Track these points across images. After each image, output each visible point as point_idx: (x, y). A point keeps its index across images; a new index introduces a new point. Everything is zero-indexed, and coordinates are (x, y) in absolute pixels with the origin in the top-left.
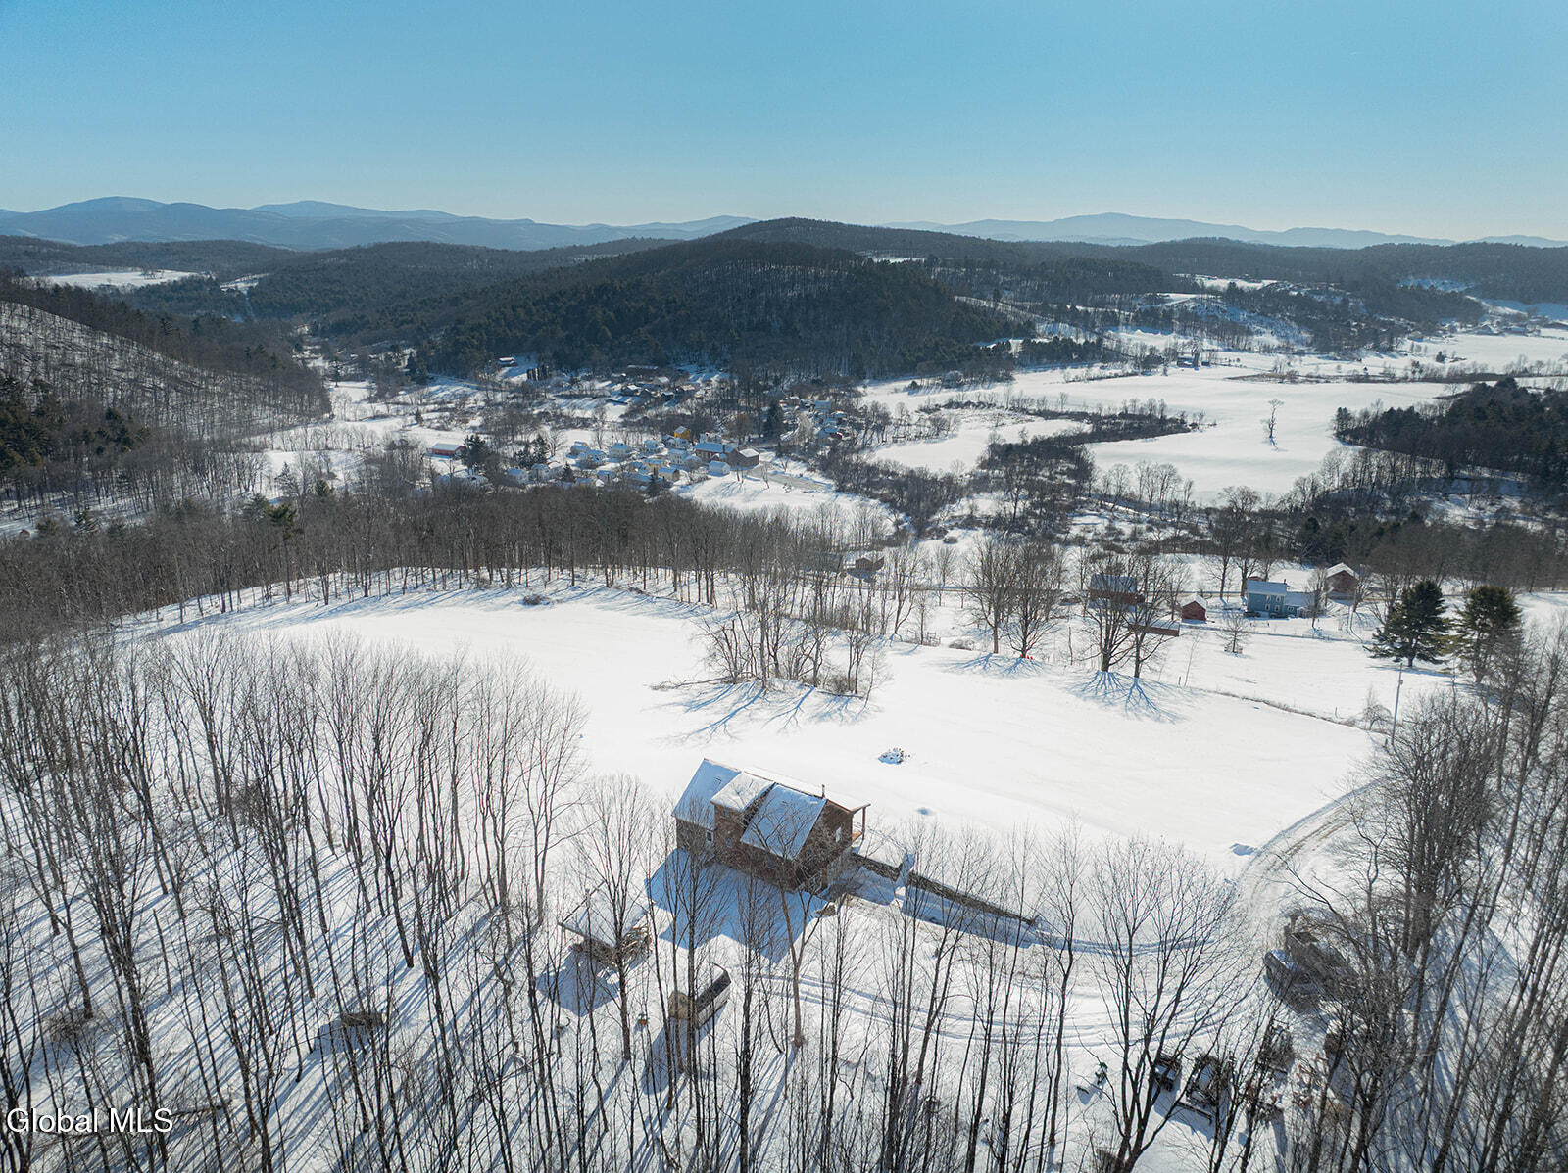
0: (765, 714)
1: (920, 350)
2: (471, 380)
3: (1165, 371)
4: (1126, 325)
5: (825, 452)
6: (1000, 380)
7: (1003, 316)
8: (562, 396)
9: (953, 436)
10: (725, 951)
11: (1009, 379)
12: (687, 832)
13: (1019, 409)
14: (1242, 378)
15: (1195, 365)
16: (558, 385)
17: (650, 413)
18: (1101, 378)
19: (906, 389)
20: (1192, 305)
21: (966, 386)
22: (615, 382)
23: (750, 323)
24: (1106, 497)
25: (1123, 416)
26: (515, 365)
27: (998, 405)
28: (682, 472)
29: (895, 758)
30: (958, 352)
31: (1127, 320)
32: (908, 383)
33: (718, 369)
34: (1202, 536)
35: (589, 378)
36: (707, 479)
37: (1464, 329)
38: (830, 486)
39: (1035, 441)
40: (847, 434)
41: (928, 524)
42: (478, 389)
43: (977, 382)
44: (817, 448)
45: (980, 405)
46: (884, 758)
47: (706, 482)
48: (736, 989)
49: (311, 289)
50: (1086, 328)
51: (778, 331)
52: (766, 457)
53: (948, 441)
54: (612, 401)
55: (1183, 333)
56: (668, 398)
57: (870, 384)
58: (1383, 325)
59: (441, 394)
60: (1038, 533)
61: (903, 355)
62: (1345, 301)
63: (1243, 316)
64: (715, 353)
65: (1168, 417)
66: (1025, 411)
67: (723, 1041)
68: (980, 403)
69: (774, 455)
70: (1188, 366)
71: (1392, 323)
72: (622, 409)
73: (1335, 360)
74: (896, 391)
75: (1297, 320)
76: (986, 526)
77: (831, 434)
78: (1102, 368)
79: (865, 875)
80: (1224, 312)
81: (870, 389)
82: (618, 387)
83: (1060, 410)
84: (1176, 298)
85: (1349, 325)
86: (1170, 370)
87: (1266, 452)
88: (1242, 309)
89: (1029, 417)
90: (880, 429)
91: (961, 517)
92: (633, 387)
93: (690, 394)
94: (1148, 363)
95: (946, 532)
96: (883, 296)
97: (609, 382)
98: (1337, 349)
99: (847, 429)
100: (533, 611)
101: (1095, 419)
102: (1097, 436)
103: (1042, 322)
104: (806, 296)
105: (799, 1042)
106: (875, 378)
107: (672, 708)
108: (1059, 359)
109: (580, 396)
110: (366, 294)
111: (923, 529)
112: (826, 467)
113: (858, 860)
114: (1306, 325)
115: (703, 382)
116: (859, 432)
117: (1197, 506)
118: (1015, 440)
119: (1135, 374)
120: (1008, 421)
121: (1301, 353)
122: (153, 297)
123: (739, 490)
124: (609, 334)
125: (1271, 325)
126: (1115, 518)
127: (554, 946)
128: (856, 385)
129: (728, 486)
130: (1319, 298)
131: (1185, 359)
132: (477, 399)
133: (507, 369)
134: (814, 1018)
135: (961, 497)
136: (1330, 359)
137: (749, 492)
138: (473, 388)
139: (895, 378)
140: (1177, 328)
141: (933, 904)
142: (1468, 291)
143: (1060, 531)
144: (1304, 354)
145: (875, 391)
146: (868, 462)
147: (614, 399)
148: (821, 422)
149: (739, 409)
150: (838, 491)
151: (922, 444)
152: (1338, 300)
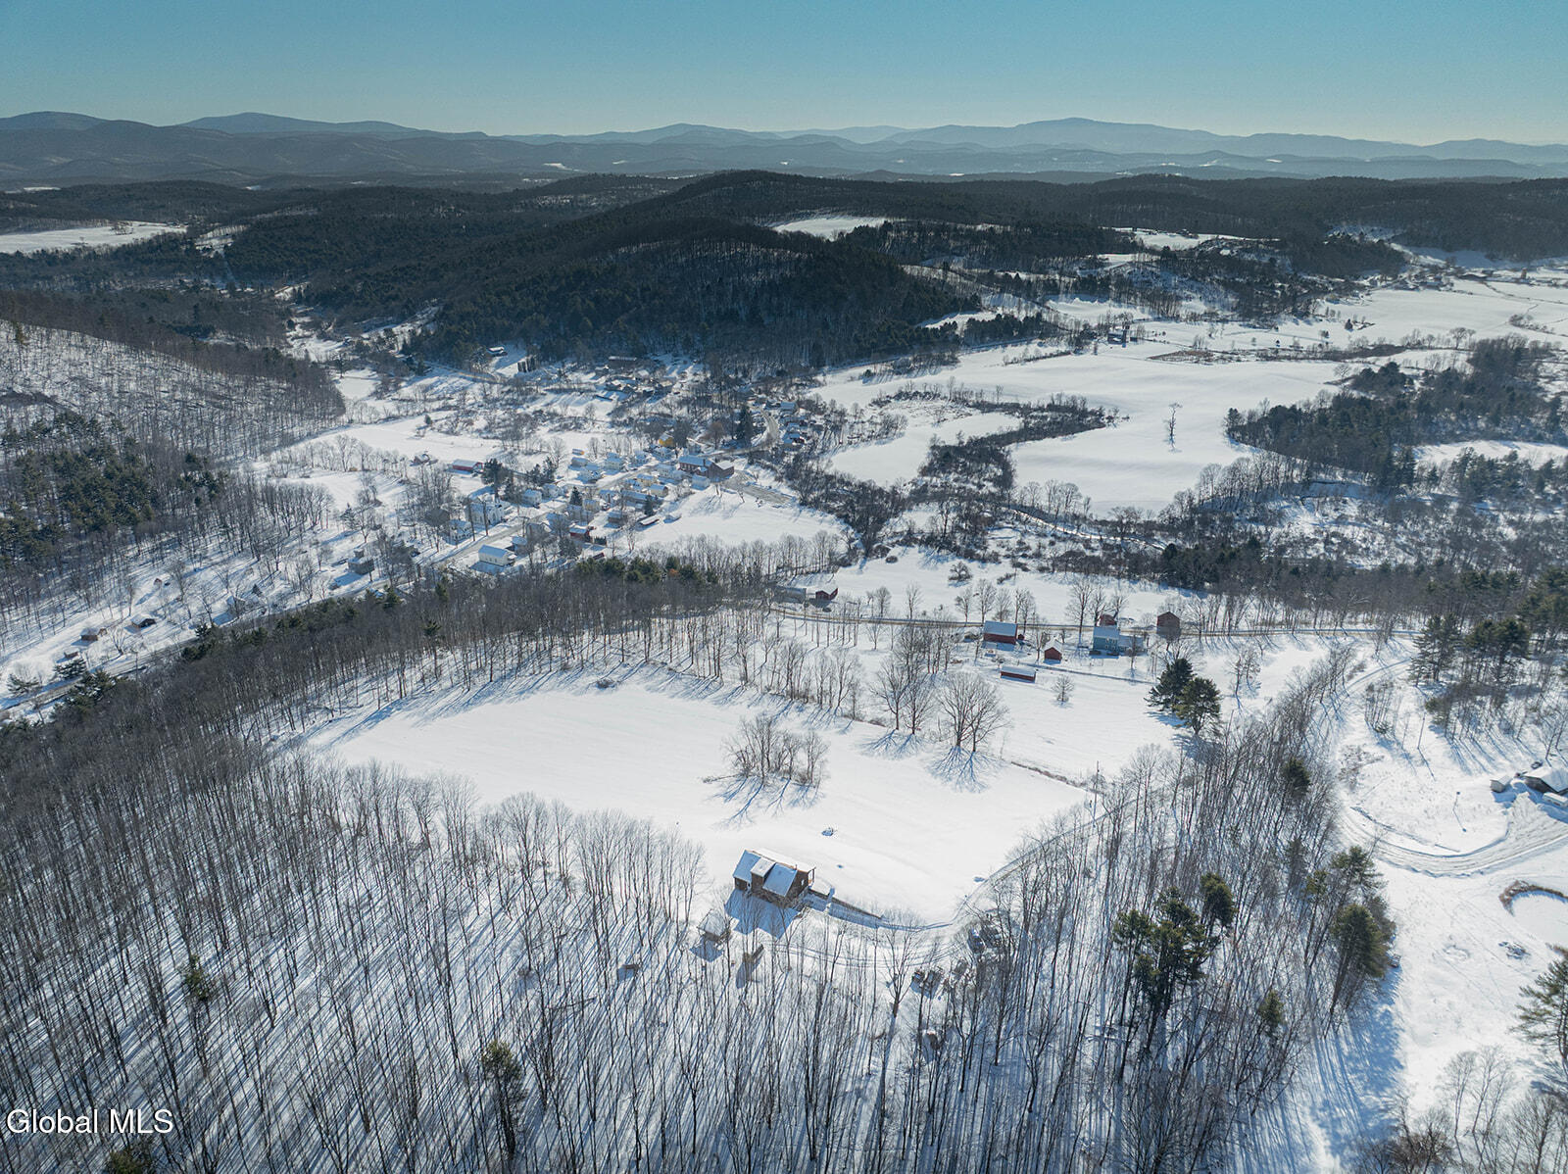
0: (765, 802)
1: (873, 335)
2: (465, 371)
3: (1096, 349)
4: (1066, 293)
5: (789, 459)
6: (946, 363)
7: (951, 288)
8: (552, 391)
9: (901, 435)
10: (764, 937)
11: (954, 361)
12: (740, 884)
13: (960, 400)
14: (1163, 357)
15: (1123, 341)
16: (548, 379)
17: (635, 412)
18: (1036, 359)
19: (861, 377)
20: (1129, 269)
21: (915, 372)
22: (599, 375)
23: (718, 311)
24: (1022, 508)
25: (1051, 407)
26: (505, 354)
27: (942, 395)
28: (669, 486)
29: (829, 833)
30: (909, 335)
31: (1067, 287)
32: (863, 370)
33: (692, 359)
34: (1093, 550)
35: (574, 370)
36: (691, 493)
37: (1384, 284)
38: (794, 499)
39: (971, 441)
40: (808, 438)
41: (875, 541)
42: (475, 381)
43: (925, 367)
44: (783, 455)
45: (926, 396)
46: (824, 833)
47: (691, 497)
48: (767, 954)
49: (286, 248)
50: (1028, 298)
51: (744, 319)
52: (740, 465)
53: (897, 441)
54: (598, 396)
55: (1118, 300)
56: (647, 394)
57: (829, 372)
58: (1305, 284)
59: (440, 387)
60: (962, 551)
61: (859, 341)
62: (1272, 261)
63: (1175, 280)
64: (688, 344)
65: (1089, 410)
66: (965, 403)
67: (763, 968)
68: (927, 393)
69: (745, 461)
70: (1117, 342)
71: (1314, 282)
72: (610, 406)
73: (1255, 327)
74: (852, 379)
75: (1224, 284)
76: (921, 543)
77: (796, 440)
78: (1040, 345)
79: (815, 898)
80: (1158, 277)
81: (829, 378)
82: (602, 380)
83: (996, 402)
84: (1115, 259)
85: (1273, 287)
86: (1101, 347)
87: (1162, 454)
88: (1175, 273)
89: (968, 410)
90: (836, 429)
91: (902, 533)
92: (616, 383)
93: (668, 390)
94: (1082, 339)
95: (888, 550)
96: (840, 282)
97: (594, 374)
98: (1259, 314)
99: (809, 431)
100: (606, 695)
101: (1025, 411)
102: (1025, 434)
103: (987, 292)
104: (769, 284)
105: (790, 969)
106: (833, 365)
107: (717, 798)
108: (1001, 336)
109: (568, 391)
110: (341, 253)
111: (869, 548)
112: (791, 474)
113: (811, 891)
114: (1233, 288)
115: (678, 373)
116: (820, 434)
117: (1094, 518)
118: (953, 442)
119: (1067, 353)
120: (949, 415)
121: (1224, 321)
122: (132, 260)
123: (719, 507)
124: (590, 324)
125: (1200, 290)
126: (1026, 532)
127: (694, 935)
128: (816, 375)
129: (709, 500)
130: (1248, 257)
131: (1115, 336)
132: (475, 393)
133: (498, 358)
134: (794, 959)
135: (903, 510)
136: (1249, 326)
137: (728, 507)
138: (468, 379)
139: (852, 364)
140: (1113, 294)
141: (841, 911)
142: (1395, 239)
143: (979, 547)
144: (1227, 321)
145: (834, 380)
146: (827, 471)
147: (600, 394)
148: (786, 425)
149: (713, 406)
150: (801, 504)
151: (873, 448)
152: (1265, 260)
